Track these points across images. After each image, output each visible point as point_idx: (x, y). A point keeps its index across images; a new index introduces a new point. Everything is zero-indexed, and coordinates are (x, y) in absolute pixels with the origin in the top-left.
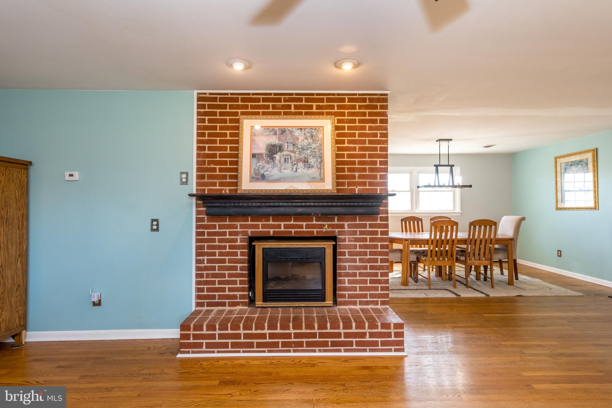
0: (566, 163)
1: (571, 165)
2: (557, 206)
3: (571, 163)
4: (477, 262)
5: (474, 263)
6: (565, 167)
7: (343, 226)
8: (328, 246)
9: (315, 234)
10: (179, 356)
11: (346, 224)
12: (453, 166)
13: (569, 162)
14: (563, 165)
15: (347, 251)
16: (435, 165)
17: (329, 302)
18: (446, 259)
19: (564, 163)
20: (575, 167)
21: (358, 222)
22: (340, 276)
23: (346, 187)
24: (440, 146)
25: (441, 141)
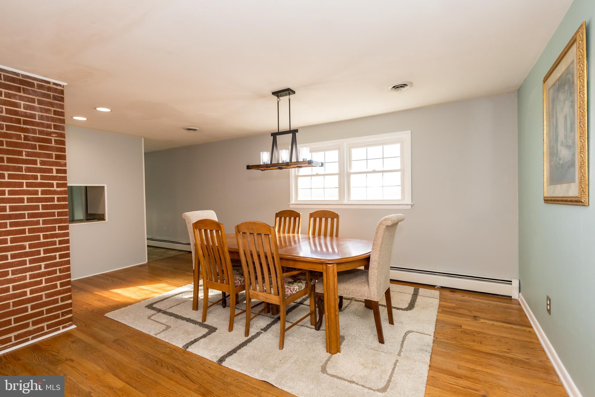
0: (554, 85)
1: (558, 88)
3: (559, 83)
12: (296, 131)
13: (556, 82)
16: (272, 135)
18: (225, 282)
19: (552, 87)
20: (563, 90)
24: (278, 103)
25: (279, 94)
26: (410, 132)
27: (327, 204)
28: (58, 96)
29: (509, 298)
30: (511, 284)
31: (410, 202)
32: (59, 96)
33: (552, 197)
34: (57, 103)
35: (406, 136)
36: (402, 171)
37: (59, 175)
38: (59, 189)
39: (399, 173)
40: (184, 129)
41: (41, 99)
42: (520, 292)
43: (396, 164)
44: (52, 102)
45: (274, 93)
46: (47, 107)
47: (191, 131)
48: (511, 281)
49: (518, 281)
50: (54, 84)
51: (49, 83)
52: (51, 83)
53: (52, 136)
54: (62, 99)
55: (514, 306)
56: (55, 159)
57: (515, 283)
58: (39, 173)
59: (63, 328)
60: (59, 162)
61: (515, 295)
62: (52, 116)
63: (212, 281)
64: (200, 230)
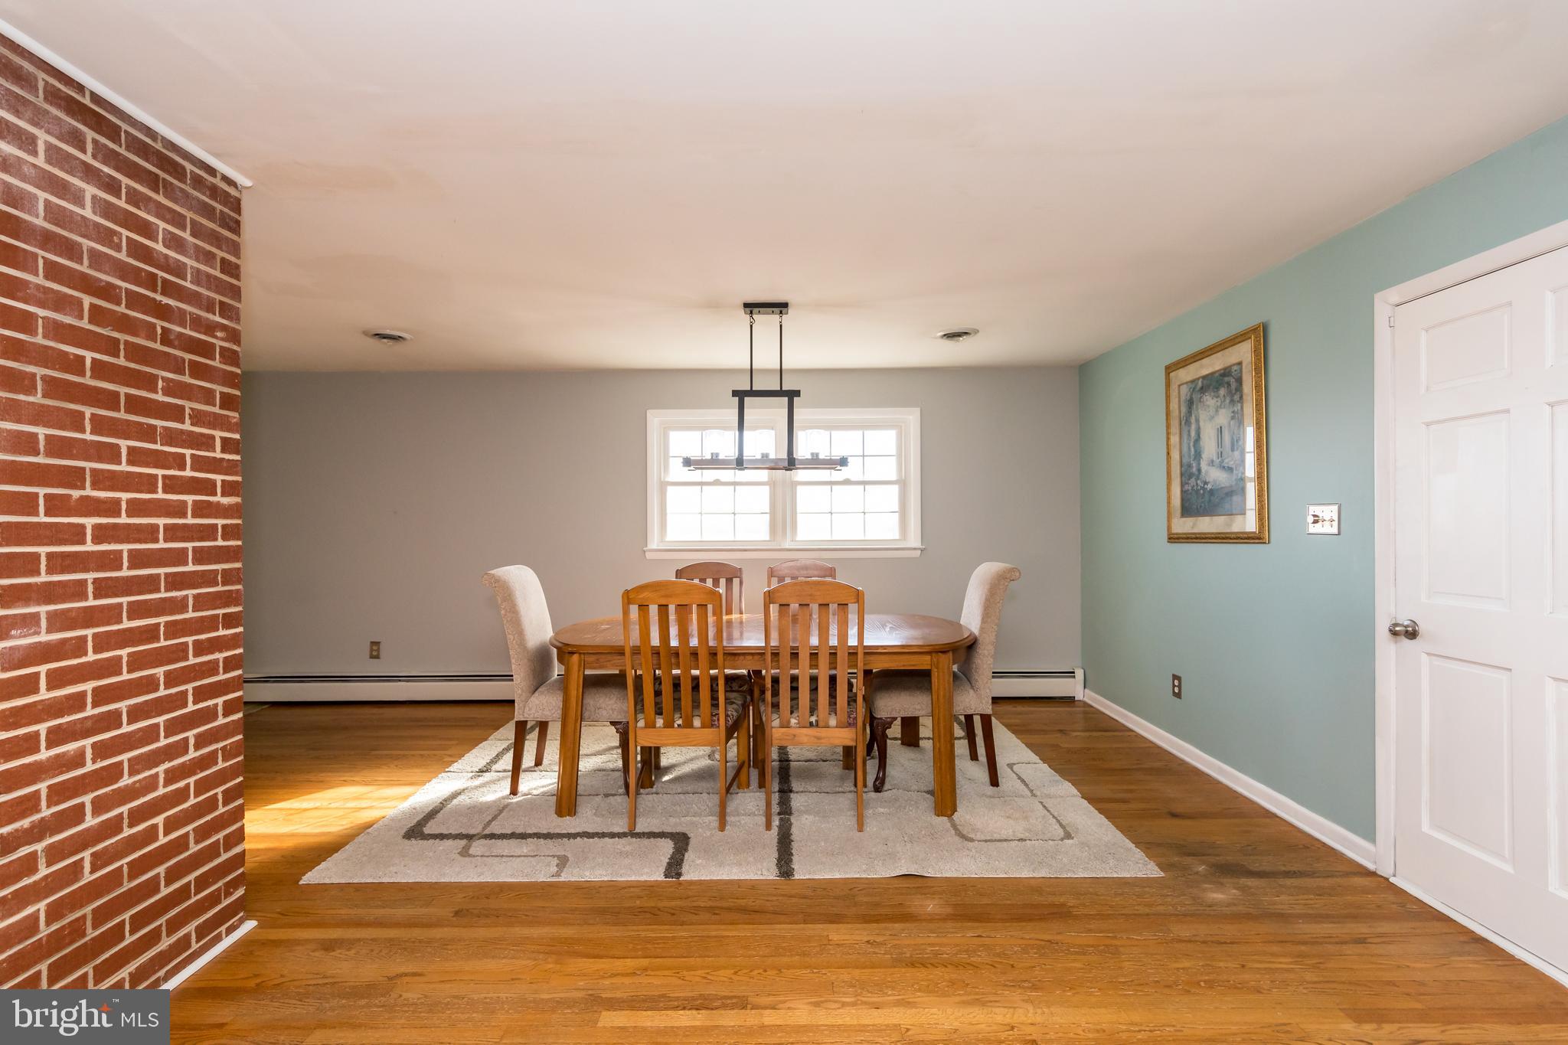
0: (1192, 382)
1: (1202, 388)
2: (1169, 528)
3: (1202, 382)
4: (806, 735)
5: (795, 736)
6: (1188, 398)
12: (797, 393)
13: (1198, 379)
14: (1184, 389)
16: (735, 393)
18: (697, 722)
19: (1187, 383)
20: (1212, 394)
24: (751, 326)
25: (756, 310)
26: (919, 409)
27: (745, 550)
28: (229, 216)
29: (1069, 701)
30: (1074, 677)
31: (918, 544)
32: (233, 217)
33: (1219, 533)
34: (227, 238)
35: (912, 418)
36: (902, 483)
37: (227, 456)
38: (226, 501)
39: (895, 488)
40: (366, 333)
41: (198, 219)
42: (1085, 687)
43: (888, 469)
44: (218, 232)
45: (746, 305)
46: (208, 247)
47: (385, 340)
48: (1073, 673)
49: (1082, 671)
50: (225, 179)
51: (212, 171)
52: (218, 175)
53: (216, 337)
54: (235, 227)
55: (1078, 709)
56: (221, 408)
57: (1079, 674)
58: (188, 449)
59: (229, 931)
60: (228, 416)
61: (1080, 693)
62: (217, 273)
63: (654, 727)
64: (643, 607)
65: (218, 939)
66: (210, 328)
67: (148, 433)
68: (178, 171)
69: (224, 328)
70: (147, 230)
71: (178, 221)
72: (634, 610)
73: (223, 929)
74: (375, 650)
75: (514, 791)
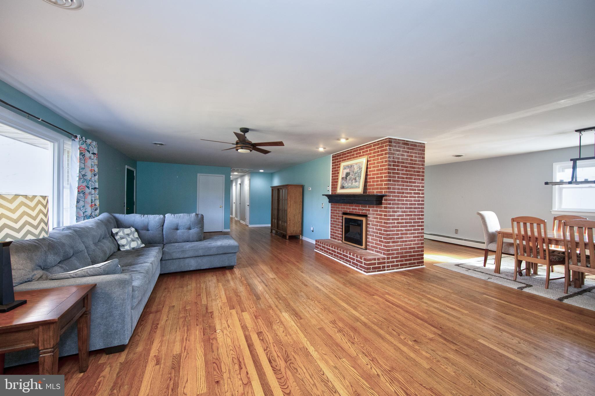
5: (579, 268)
7: (369, 210)
8: (364, 219)
9: (361, 213)
10: (315, 250)
11: (371, 209)
15: (371, 223)
16: (572, 160)
17: (363, 247)
21: (375, 209)
22: (368, 235)
23: (371, 191)
24: (580, 137)
25: (582, 131)
32: (424, 149)
37: (422, 188)
41: (419, 152)
45: (577, 131)
46: (420, 156)
47: (458, 157)
53: (421, 170)
56: (421, 181)
58: (417, 188)
62: (421, 159)
63: (524, 255)
64: (518, 223)
65: (419, 266)
66: (420, 168)
67: (411, 186)
68: (415, 146)
69: (422, 168)
70: (412, 156)
71: (416, 153)
72: (515, 223)
73: (420, 264)
74: (456, 231)
75: (485, 266)
